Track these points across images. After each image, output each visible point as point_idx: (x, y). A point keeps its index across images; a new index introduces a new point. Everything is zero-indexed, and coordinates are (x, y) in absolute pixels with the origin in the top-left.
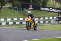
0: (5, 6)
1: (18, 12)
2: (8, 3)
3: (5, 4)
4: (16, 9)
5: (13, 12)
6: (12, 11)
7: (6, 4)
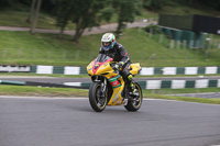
0: (135, 24)
1: (182, 47)
2: (145, 13)
3: (134, 15)
4: (173, 36)
5: (163, 44)
6: (157, 40)
7: (138, 14)
